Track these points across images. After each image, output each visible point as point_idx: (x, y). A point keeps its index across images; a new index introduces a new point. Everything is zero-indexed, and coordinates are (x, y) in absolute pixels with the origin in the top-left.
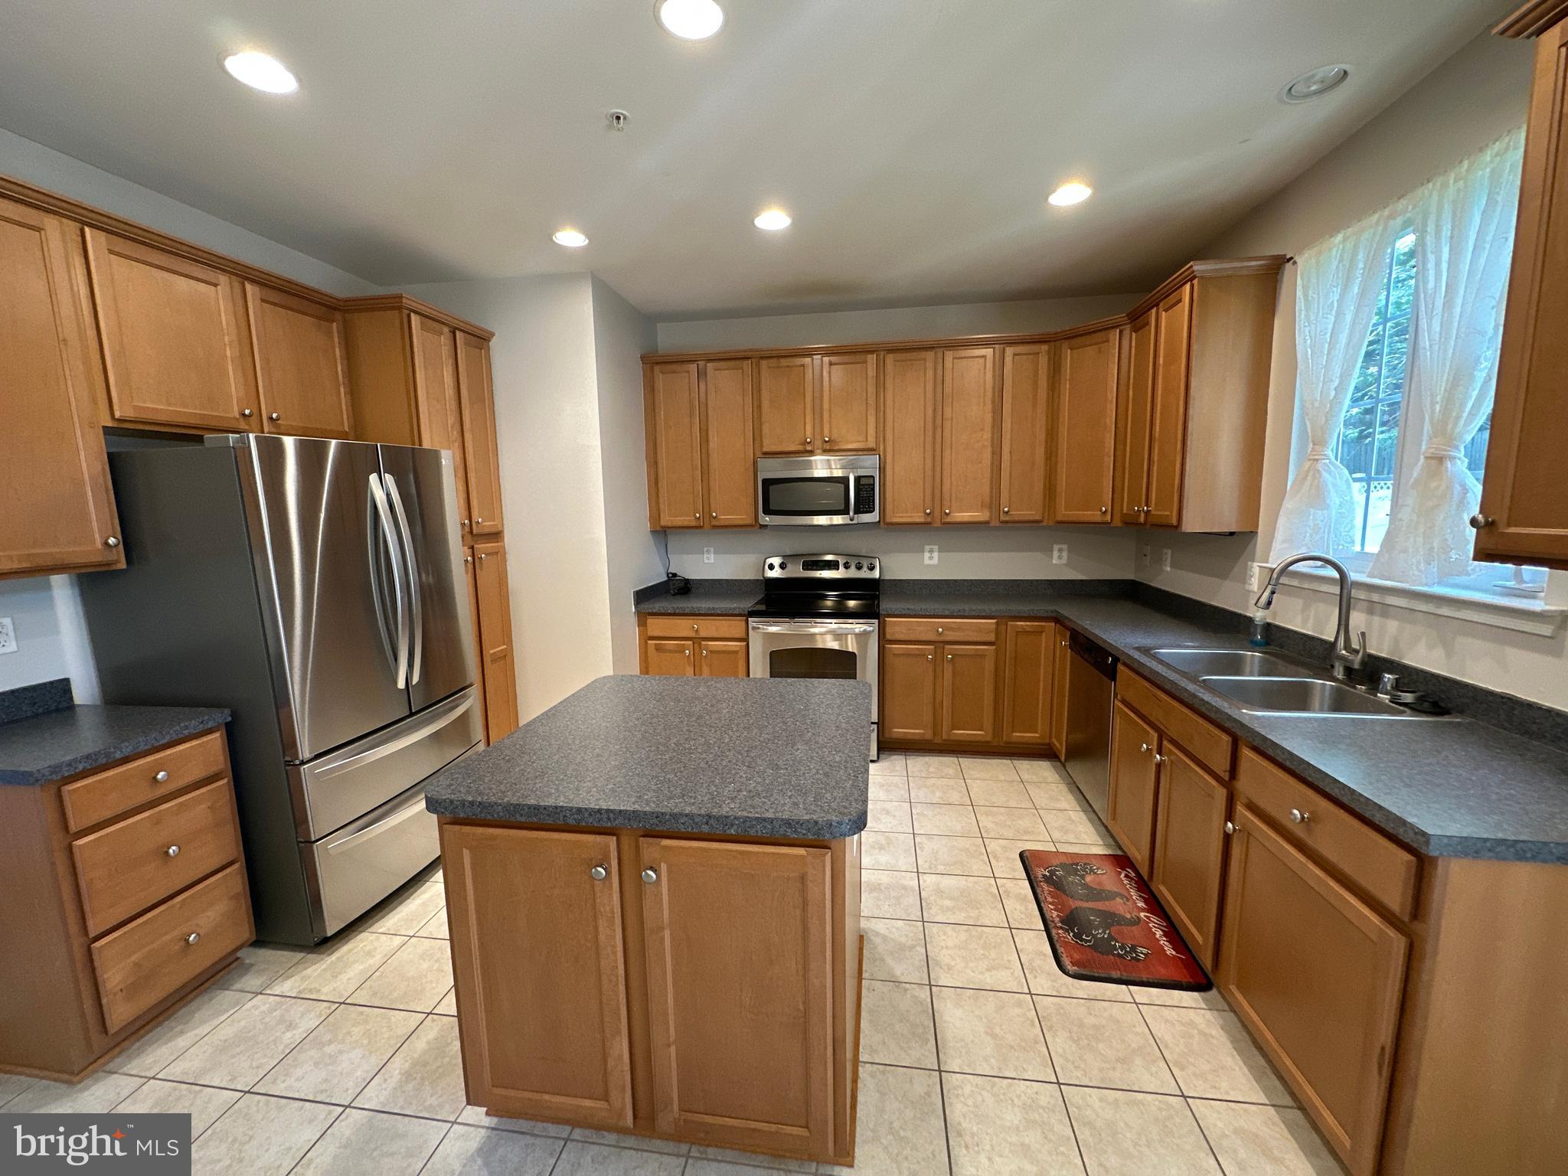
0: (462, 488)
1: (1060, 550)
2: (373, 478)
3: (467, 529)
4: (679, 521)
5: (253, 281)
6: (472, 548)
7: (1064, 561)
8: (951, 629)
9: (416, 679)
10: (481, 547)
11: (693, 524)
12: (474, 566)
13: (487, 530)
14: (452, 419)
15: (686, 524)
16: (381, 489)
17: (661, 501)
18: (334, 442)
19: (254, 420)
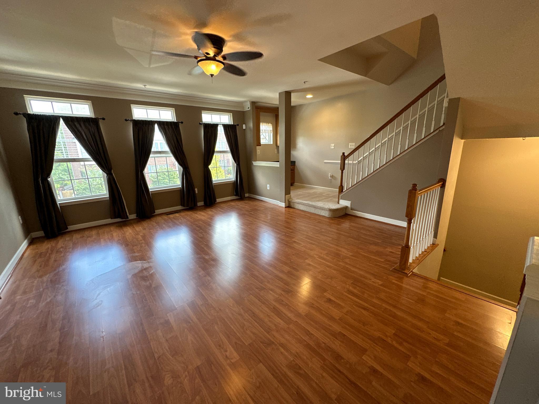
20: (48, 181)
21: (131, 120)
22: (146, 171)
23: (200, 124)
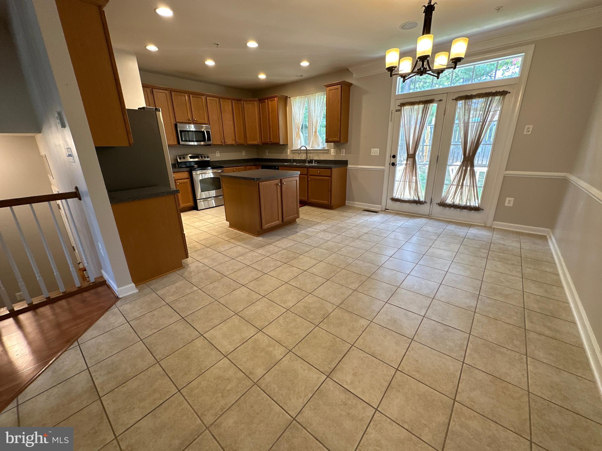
1: (244, 152)
7: (245, 154)
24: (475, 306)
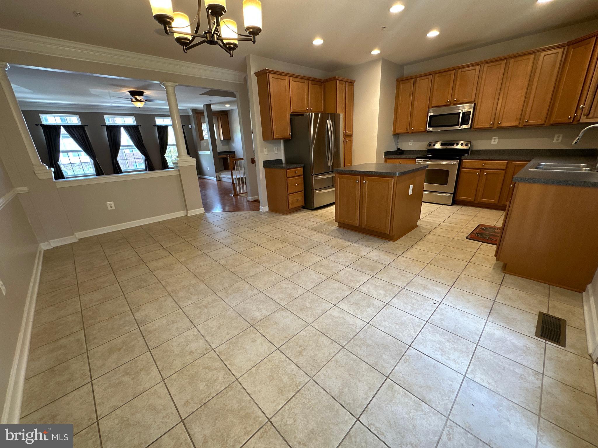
0: (344, 124)
1: (557, 137)
2: (328, 121)
3: (344, 134)
4: (402, 131)
5: (310, 80)
6: (345, 138)
8: (487, 164)
9: (331, 165)
10: (347, 138)
11: (406, 132)
12: (345, 143)
13: (348, 134)
14: (344, 106)
15: (403, 132)
16: (329, 123)
17: (397, 125)
18: (320, 113)
19: (308, 110)
20: (58, 164)
21: (105, 126)
22: (119, 158)
23: (154, 126)
24: (134, 314)
